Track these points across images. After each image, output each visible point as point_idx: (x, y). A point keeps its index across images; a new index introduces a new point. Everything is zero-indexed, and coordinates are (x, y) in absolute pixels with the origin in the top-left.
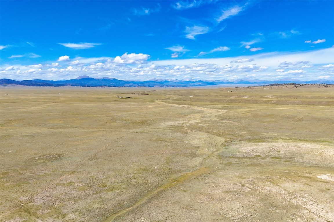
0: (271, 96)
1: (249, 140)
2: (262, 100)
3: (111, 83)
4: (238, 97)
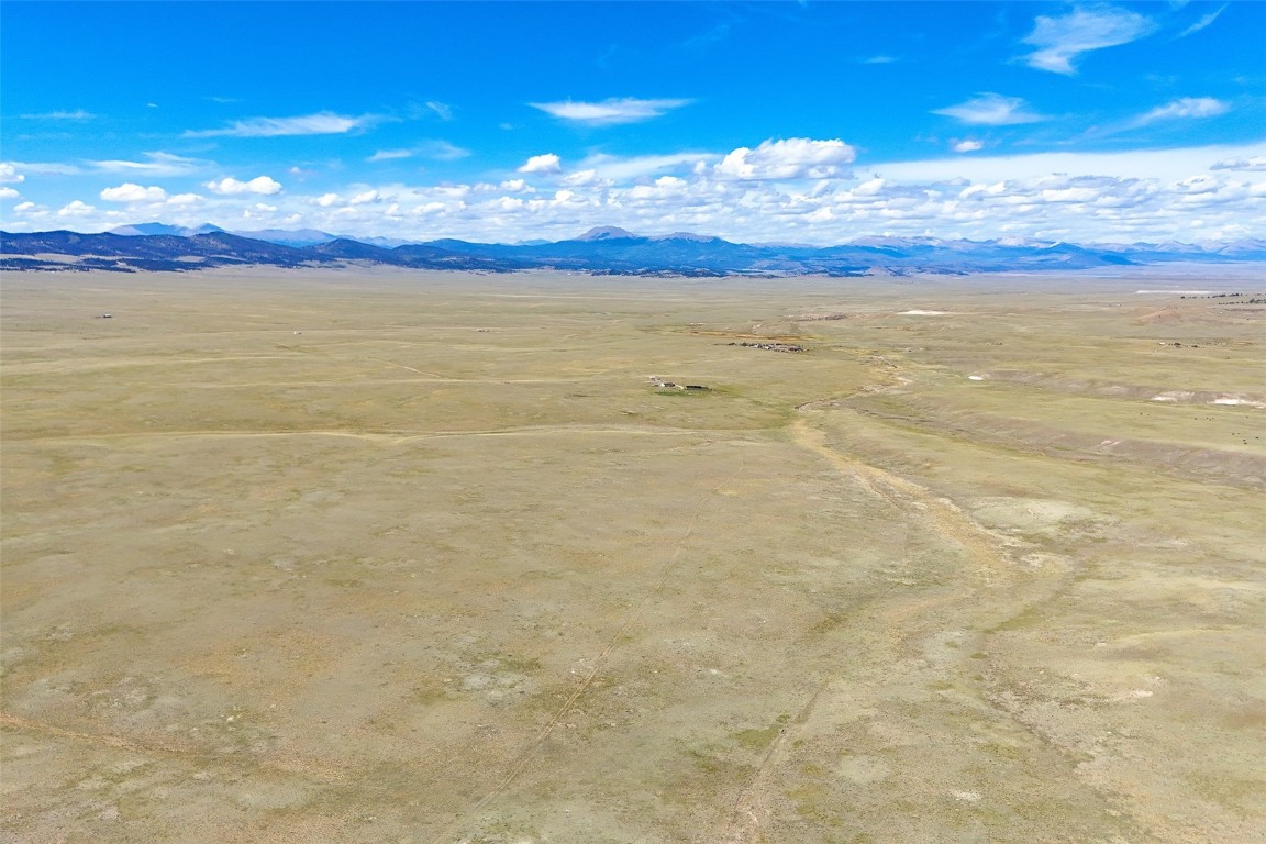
3: (701, 255)
4: (1193, 401)
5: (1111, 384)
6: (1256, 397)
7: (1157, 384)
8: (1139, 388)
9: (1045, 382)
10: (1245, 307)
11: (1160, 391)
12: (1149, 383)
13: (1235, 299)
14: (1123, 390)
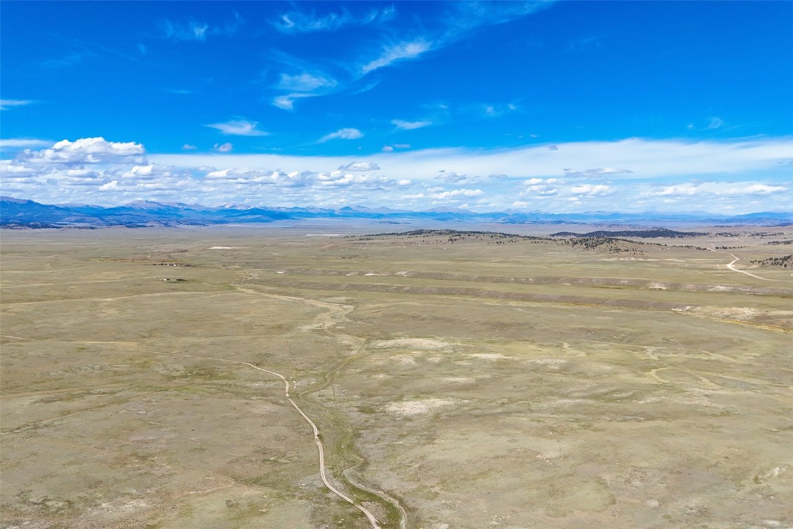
0: (405, 272)
1: (382, 339)
2: (393, 286)
3: (19, 212)
4: (359, 275)
5: (331, 271)
6: (377, 273)
7: (346, 270)
8: (341, 272)
9: (307, 272)
10: (359, 242)
11: (348, 273)
12: (344, 270)
13: (353, 238)
14: (336, 273)
